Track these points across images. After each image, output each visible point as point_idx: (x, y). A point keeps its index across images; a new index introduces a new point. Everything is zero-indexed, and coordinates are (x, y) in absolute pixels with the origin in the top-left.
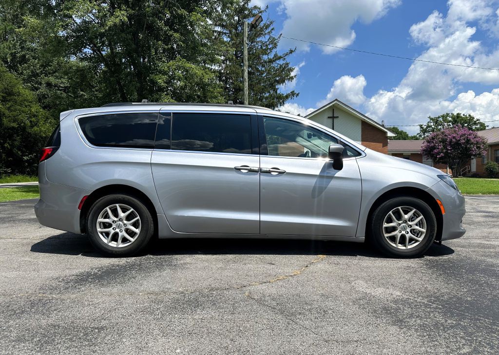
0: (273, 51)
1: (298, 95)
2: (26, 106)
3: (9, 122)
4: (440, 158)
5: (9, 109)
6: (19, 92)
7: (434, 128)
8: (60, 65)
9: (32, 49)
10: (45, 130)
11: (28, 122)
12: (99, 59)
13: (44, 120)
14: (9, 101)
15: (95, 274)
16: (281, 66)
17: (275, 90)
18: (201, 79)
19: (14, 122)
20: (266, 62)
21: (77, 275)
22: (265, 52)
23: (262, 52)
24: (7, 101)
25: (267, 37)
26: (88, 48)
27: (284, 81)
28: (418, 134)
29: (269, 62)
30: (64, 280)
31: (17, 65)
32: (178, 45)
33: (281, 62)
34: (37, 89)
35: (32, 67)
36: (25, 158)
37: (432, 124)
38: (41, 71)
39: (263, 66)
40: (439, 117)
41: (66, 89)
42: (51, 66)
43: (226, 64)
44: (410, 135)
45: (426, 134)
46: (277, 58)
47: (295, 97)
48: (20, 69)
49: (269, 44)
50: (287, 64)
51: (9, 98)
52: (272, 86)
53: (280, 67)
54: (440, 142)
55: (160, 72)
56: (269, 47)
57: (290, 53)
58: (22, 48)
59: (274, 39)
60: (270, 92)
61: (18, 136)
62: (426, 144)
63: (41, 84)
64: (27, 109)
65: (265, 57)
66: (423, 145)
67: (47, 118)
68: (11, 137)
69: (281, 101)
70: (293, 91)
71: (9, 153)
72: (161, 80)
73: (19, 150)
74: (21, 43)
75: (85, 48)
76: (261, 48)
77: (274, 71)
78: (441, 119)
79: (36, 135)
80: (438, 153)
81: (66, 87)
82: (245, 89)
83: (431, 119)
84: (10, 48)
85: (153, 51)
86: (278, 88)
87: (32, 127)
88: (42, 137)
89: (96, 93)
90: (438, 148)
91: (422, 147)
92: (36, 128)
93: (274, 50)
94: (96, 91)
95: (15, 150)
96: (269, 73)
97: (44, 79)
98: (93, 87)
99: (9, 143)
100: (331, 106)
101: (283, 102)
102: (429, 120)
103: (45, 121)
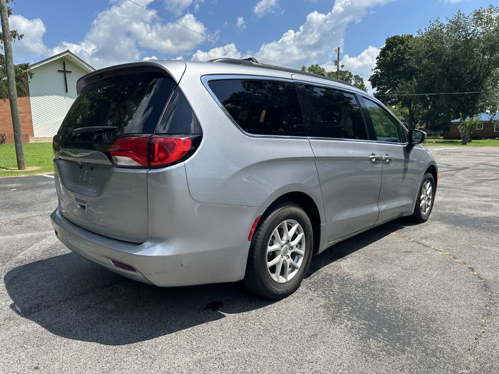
1: (21, 36)
100: (62, 58)
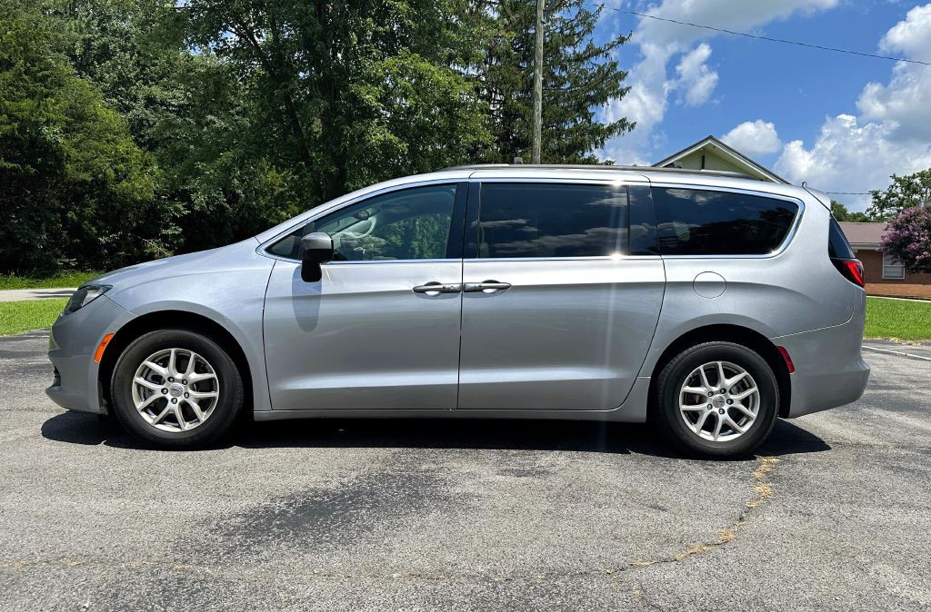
0: (585, 38)
1: (633, 126)
2: (108, 141)
3: (77, 170)
4: (922, 262)
5: (76, 146)
6: (96, 115)
7: (903, 199)
8: (171, 64)
9: (121, 33)
10: (140, 187)
11: (111, 173)
12: (251, 52)
13: (140, 167)
14: (78, 131)
15: (283, 513)
16: (600, 69)
17: (587, 116)
18: (446, 93)
19: (86, 170)
20: (569, 61)
21: (245, 516)
22: (569, 40)
23: (563, 41)
24: (74, 130)
25: (575, 10)
26: (231, 31)
27: (605, 99)
28: (868, 210)
29: (576, 60)
30: (220, 527)
31: (92, 63)
32: (402, 25)
33: (600, 60)
34: (128, 109)
35: (120, 67)
36: (103, 240)
37: (899, 190)
38: (137, 76)
39: (564, 68)
40: (914, 177)
41: (181, 111)
42: (154, 65)
43: (490, 64)
44: (849, 212)
45: (886, 211)
46: (593, 52)
47: (627, 130)
48: (98, 71)
49: (577, 26)
50: (614, 65)
51: (78, 126)
52: (581, 109)
53: (599, 71)
54: (923, 228)
55: (369, 79)
56: (577, 30)
57: (619, 43)
58: (104, 30)
59: (588, 15)
60: (576, 121)
61: (92, 197)
62: (891, 231)
63: (135, 99)
64: (109, 147)
65: (570, 50)
66: (885, 233)
67: (146, 164)
68: (78, 198)
69: (598, 138)
70: (624, 120)
71: (75, 230)
72: (370, 96)
73: (94, 224)
74: (101, 21)
75: (225, 29)
76: (561, 32)
77: (585, 78)
78: (918, 181)
79: (124, 196)
80: (919, 252)
81: (181, 106)
82: (537, 113)
83: (898, 180)
84: (81, 31)
85: (354, 36)
86: (593, 114)
87: (118, 180)
88: (135, 201)
89: (237, 117)
90: (919, 241)
91: (883, 237)
92: (124, 184)
93: (587, 38)
94: (238, 113)
95: (86, 225)
96: (575, 83)
97: (142, 91)
98: (232, 106)
99: (75, 211)
100: (699, 150)
101: (602, 140)
102: (892, 181)
103: (142, 169)
